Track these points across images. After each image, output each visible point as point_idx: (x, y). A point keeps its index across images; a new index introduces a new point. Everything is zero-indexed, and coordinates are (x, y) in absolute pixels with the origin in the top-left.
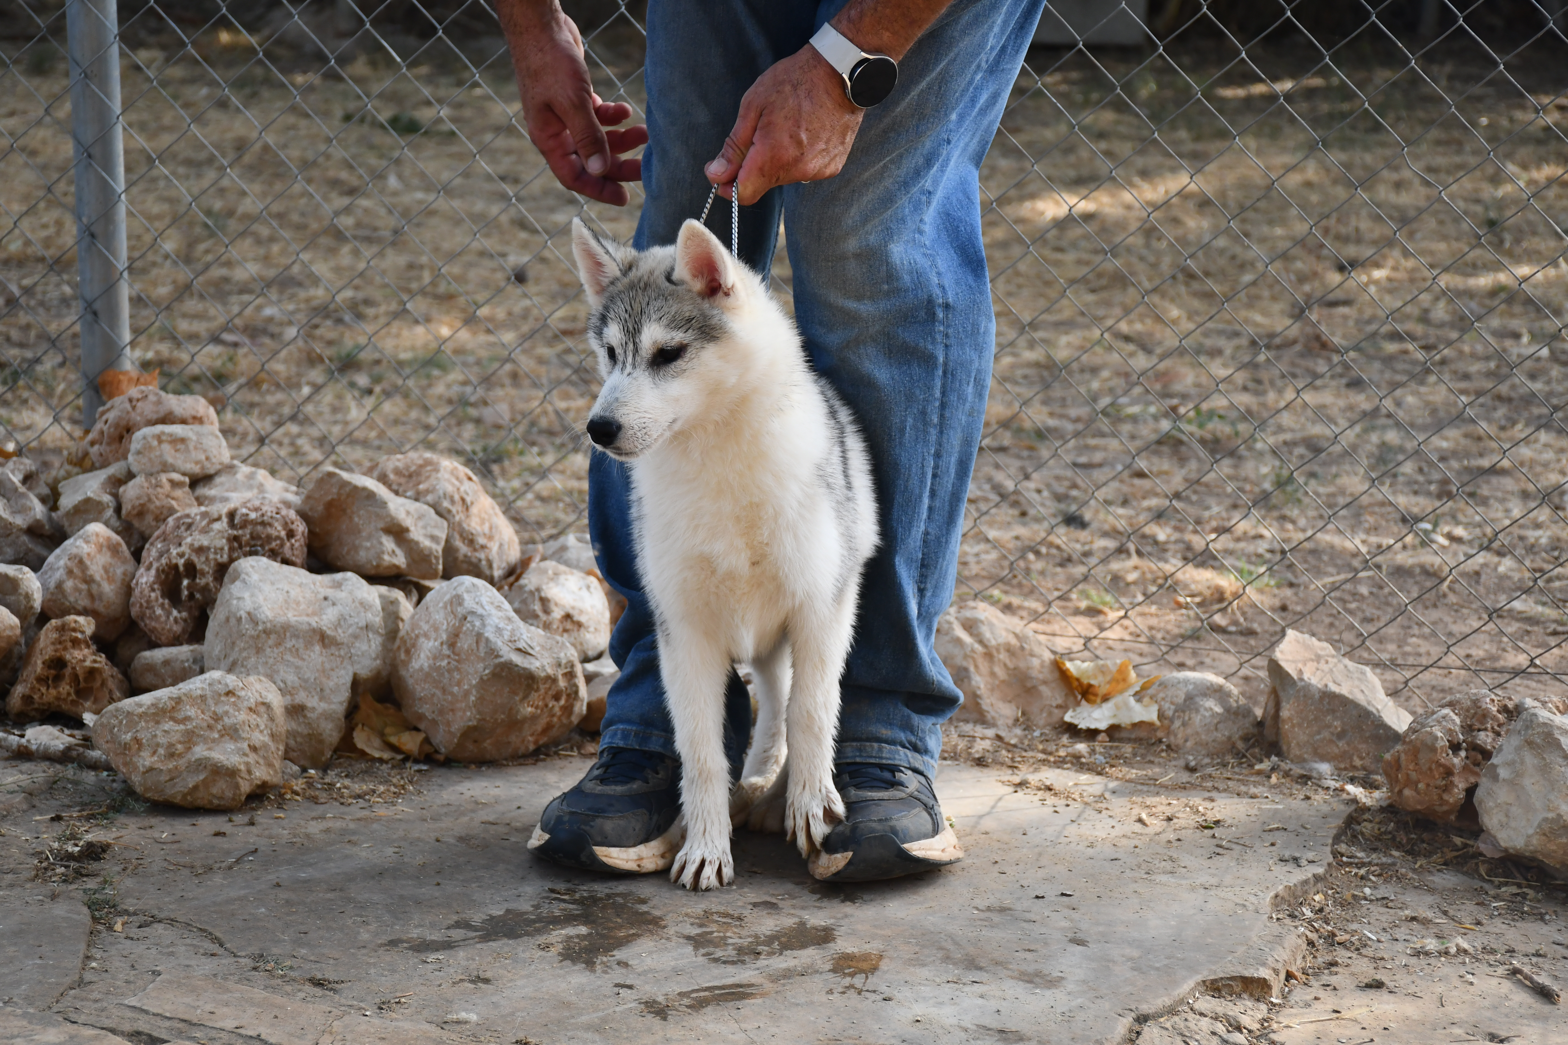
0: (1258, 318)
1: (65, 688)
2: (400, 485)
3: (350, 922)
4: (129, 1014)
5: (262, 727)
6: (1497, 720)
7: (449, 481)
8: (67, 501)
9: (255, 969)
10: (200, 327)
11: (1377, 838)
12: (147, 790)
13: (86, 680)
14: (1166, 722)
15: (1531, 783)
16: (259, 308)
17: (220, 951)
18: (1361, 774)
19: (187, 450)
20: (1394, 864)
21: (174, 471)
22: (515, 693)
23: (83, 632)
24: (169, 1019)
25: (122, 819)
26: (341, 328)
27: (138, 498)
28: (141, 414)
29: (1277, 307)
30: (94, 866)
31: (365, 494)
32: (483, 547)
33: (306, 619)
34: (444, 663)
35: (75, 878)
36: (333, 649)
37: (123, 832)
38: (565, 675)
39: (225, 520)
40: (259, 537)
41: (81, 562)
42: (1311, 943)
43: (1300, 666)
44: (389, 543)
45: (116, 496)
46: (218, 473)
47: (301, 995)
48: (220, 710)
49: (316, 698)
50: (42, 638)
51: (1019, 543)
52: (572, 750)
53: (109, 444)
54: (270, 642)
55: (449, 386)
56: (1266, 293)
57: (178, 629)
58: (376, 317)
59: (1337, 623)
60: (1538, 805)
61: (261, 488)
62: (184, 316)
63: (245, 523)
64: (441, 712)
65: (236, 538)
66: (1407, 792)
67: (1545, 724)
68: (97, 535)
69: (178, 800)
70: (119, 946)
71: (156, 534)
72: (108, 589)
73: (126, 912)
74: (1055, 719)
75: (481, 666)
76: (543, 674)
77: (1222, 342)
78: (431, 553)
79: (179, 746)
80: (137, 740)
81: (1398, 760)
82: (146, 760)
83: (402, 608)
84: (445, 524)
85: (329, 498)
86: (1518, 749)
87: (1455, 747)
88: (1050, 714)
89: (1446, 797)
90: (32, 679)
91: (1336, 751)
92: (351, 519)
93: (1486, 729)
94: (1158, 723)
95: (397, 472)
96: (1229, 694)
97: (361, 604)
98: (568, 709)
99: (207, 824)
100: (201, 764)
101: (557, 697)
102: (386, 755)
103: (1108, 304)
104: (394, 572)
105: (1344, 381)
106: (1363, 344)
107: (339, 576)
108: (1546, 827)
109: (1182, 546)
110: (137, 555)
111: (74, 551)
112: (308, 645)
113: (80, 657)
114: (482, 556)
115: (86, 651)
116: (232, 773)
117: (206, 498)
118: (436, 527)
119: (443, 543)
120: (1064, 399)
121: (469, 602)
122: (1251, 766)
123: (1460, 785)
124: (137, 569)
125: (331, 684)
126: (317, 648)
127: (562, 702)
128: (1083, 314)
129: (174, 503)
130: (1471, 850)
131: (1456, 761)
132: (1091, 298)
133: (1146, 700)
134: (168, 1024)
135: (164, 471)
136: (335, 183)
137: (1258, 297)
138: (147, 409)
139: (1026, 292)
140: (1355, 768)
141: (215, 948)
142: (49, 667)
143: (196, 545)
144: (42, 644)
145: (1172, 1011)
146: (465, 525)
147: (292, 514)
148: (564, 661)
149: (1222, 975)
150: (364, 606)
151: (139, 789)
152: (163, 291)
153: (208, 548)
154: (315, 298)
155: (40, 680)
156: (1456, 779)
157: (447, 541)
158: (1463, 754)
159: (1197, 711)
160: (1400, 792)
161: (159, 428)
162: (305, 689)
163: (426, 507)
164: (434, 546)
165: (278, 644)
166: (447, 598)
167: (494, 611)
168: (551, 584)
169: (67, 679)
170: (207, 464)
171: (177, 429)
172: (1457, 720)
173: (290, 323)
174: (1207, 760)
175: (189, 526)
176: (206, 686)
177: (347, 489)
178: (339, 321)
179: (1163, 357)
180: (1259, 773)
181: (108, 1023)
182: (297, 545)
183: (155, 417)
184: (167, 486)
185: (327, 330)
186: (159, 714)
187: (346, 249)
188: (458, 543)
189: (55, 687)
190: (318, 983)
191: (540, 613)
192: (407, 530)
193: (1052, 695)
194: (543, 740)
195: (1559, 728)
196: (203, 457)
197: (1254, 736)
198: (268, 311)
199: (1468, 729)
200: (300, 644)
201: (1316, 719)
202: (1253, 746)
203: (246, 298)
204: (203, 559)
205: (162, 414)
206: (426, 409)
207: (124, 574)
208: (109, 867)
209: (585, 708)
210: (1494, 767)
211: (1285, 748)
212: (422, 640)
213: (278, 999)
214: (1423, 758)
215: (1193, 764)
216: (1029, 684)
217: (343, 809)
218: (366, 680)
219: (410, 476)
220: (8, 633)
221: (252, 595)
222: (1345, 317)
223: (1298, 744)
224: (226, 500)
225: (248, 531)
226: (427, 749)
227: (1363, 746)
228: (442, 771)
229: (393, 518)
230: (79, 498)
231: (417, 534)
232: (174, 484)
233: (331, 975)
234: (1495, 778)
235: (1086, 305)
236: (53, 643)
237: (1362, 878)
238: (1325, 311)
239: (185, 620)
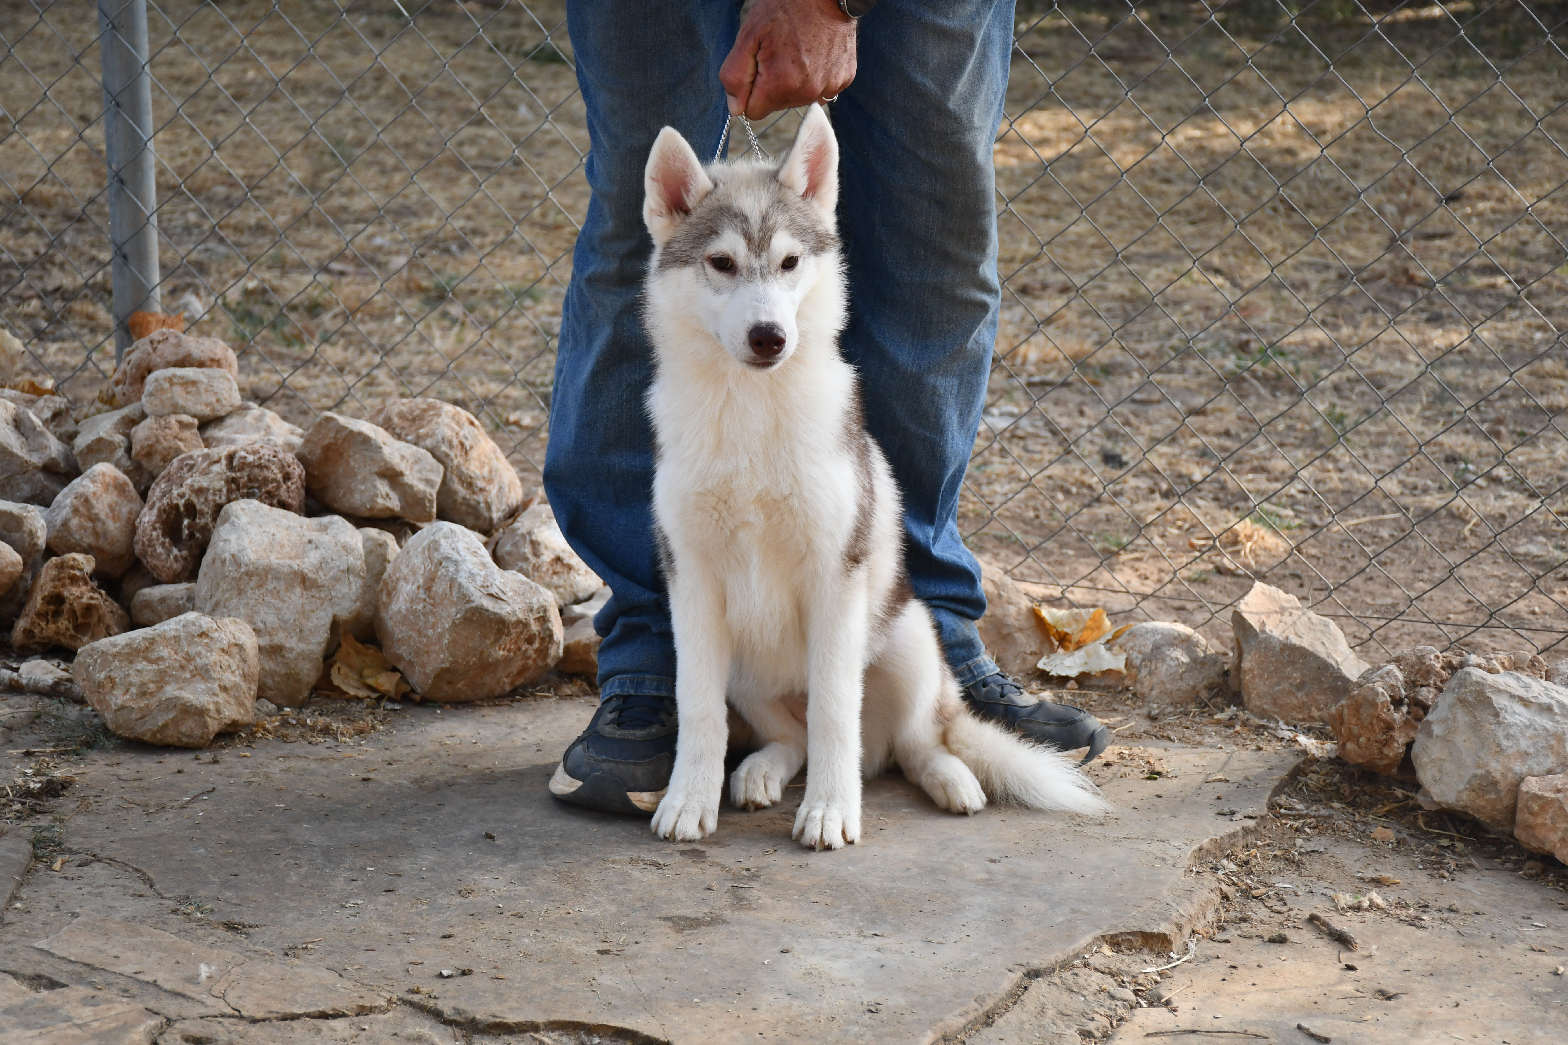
0: (1353, 251)
1: (64, 623)
2: (403, 428)
3: (282, 865)
4: (37, 957)
5: (234, 668)
6: (1440, 676)
7: (448, 426)
8: (82, 442)
9: (174, 912)
10: (310, 257)
11: (1322, 790)
12: (119, 727)
13: (84, 615)
14: (1134, 671)
15: (1463, 740)
16: (371, 237)
17: (150, 892)
18: (1318, 725)
19: (198, 393)
20: (1330, 817)
21: (185, 413)
22: (485, 637)
23: (81, 570)
24: (74, 962)
25: (93, 755)
26: (446, 257)
27: (147, 439)
28: (161, 356)
29: (1375, 239)
30: (52, 802)
31: (360, 438)
32: (482, 490)
33: (288, 562)
34: (420, 607)
35: (29, 816)
36: (314, 591)
37: (91, 769)
38: (537, 619)
39: (224, 462)
40: (257, 480)
41: (87, 501)
42: (1225, 897)
43: (1263, 618)
44: (383, 487)
45: (128, 436)
46: (229, 415)
47: (212, 939)
48: (193, 651)
49: (295, 639)
50: (43, 574)
51: (1051, 482)
52: (549, 691)
53: (131, 384)
54: (252, 584)
55: (537, 317)
56: (1366, 226)
57: (177, 566)
58: (481, 247)
59: (1349, 566)
60: (1469, 761)
61: (268, 430)
62: (298, 244)
63: (243, 465)
64: (417, 654)
65: (234, 480)
66: (1350, 746)
67: (1477, 683)
68: (104, 475)
69: (148, 737)
70: (52, 886)
71: (163, 474)
72: (113, 527)
73: (70, 851)
74: (1029, 665)
75: (453, 610)
76: (514, 619)
77: (1309, 275)
78: (424, 497)
79: (152, 686)
80: (111, 679)
81: (1341, 715)
82: (118, 698)
83: (390, 551)
84: (441, 468)
85: (327, 442)
86: (1452, 706)
87: (1397, 703)
88: (1024, 660)
89: (1386, 751)
90: (32, 614)
91: (1295, 701)
92: (348, 462)
93: (1428, 685)
94: (1125, 671)
95: (402, 416)
96: (1196, 644)
97: (344, 547)
98: (543, 652)
99: (173, 761)
100: (173, 703)
101: (530, 640)
102: (361, 693)
103: (1205, 236)
104: (388, 514)
105: (1424, 316)
106: (1450, 279)
107: (326, 519)
108: (1475, 783)
109: (1216, 485)
110: (144, 495)
111: (81, 490)
112: (290, 587)
113: (78, 594)
114: (481, 498)
115: (84, 588)
116: (200, 713)
117: (214, 439)
118: (431, 471)
119: (437, 487)
120: (1141, 334)
121: (445, 548)
122: (1211, 715)
123: (1400, 739)
124: (142, 508)
125: (310, 625)
126: (298, 590)
127: (536, 645)
128: (1179, 246)
129: (181, 444)
130: (1411, 802)
131: (1397, 716)
132: (1190, 229)
133: (1116, 649)
134: (70, 967)
135: (175, 413)
136: (465, 113)
137: (1357, 230)
138: (167, 351)
139: (1126, 224)
140: (1312, 719)
141: (142, 888)
142: (49, 603)
143: (196, 486)
144: (43, 580)
145: (1065, 965)
146: (463, 469)
147: (290, 457)
148: (536, 607)
149: (1123, 930)
150: (347, 549)
151: (111, 726)
152: (282, 219)
153: (208, 490)
154: (427, 227)
155: (39, 615)
156: (1396, 734)
157: (444, 483)
158: (1405, 709)
159: (1164, 660)
160: (1344, 745)
161: (172, 371)
162: (284, 630)
163: (423, 451)
164: (428, 490)
165: (260, 586)
166: (426, 542)
167: (469, 557)
168: (543, 528)
169: (65, 615)
170: (218, 406)
171: (189, 372)
172: (1401, 676)
173: (398, 253)
174: (1170, 709)
175: (191, 467)
176: (180, 627)
177: (344, 434)
178: (447, 251)
179: (1247, 292)
180: (1218, 722)
181: (12, 966)
182: (293, 487)
183: (174, 358)
184: (176, 427)
185: (432, 261)
186: (133, 654)
187: (465, 179)
188: (457, 486)
189: (54, 622)
190: (231, 927)
191: (530, 556)
192: (401, 474)
193: (1027, 642)
194: (519, 681)
195: (1491, 687)
196: (214, 400)
197: (1219, 685)
198: (378, 241)
199: (1412, 684)
200: (281, 586)
201: (1277, 670)
202: (1217, 695)
203: (361, 226)
204: (202, 500)
205: (181, 356)
206: (509, 340)
207: (130, 512)
208: (66, 804)
209: (561, 651)
210: (1429, 723)
211: (1245, 698)
212: (402, 583)
213: (187, 944)
214: (1365, 713)
215: (1154, 713)
216: (1005, 631)
217: (311, 748)
218: (346, 622)
219: (414, 420)
220: (10, 569)
221: (239, 538)
222: (1441, 250)
223: (1258, 695)
224: (232, 442)
225: (245, 473)
226: (405, 688)
227: (1320, 698)
228: (418, 710)
229: (386, 463)
230: (92, 437)
231: (412, 478)
232: (183, 425)
233: (247, 919)
234: (1429, 734)
235: (1183, 237)
236: (52, 580)
237: (1297, 830)
238: (1422, 243)
239: (185, 559)
